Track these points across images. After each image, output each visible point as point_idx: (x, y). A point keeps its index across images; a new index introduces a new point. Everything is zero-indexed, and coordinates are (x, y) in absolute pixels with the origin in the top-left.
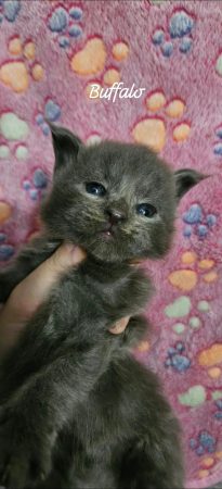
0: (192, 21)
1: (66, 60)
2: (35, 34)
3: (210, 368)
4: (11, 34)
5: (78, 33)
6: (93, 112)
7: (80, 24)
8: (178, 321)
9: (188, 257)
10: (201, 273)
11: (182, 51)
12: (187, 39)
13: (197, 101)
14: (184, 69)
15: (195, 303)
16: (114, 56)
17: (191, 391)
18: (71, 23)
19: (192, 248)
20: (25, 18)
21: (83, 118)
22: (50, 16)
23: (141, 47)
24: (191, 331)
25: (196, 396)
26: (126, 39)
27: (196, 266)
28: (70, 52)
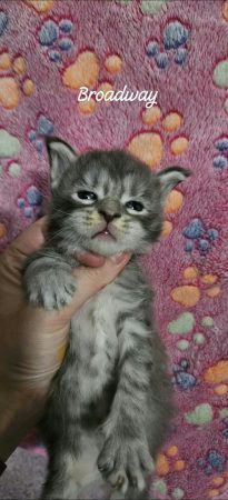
0: (187, 31)
1: (58, 75)
2: (24, 49)
3: (217, 385)
4: (0, 49)
5: (70, 46)
6: (87, 127)
7: (70, 37)
8: (181, 338)
9: (190, 273)
10: (203, 288)
11: (177, 62)
12: (182, 50)
13: (194, 113)
14: (180, 80)
15: (199, 319)
16: (107, 69)
17: (197, 409)
18: (61, 37)
19: (193, 264)
20: (13, 32)
21: (77, 133)
22: (39, 29)
23: (134, 59)
24: (196, 348)
25: (203, 414)
26: (119, 51)
27: (198, 281)
28: (61, 66)
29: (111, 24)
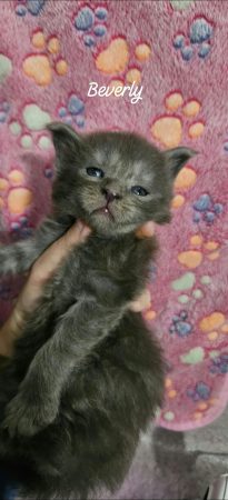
0: (211, 28)
1: (92, 58)
2: (60, 31)
3: (209, 332)
4: (35, 28)
5: (103, 33)
6: (115, 108)
7: (105, 24)
8: (183, 293)
9: (196, 240)
10: (206, 253)
11: (200, 56)
12: (205, 45)
13: (211, 103)
14: (202, 73)
15: (198, 277)
16: (136, 57)
17: (192, 351)
18: (96, 23)
19: (200, 232)
20: (49, 13)
21: (106, 113)
22: (75, 14)
23: (162, 50)
24: (194, 301)
25: (196, 355)
26: (149, 41)
27: (202, 247)
28: (95, 51)
29: (143, 15)
